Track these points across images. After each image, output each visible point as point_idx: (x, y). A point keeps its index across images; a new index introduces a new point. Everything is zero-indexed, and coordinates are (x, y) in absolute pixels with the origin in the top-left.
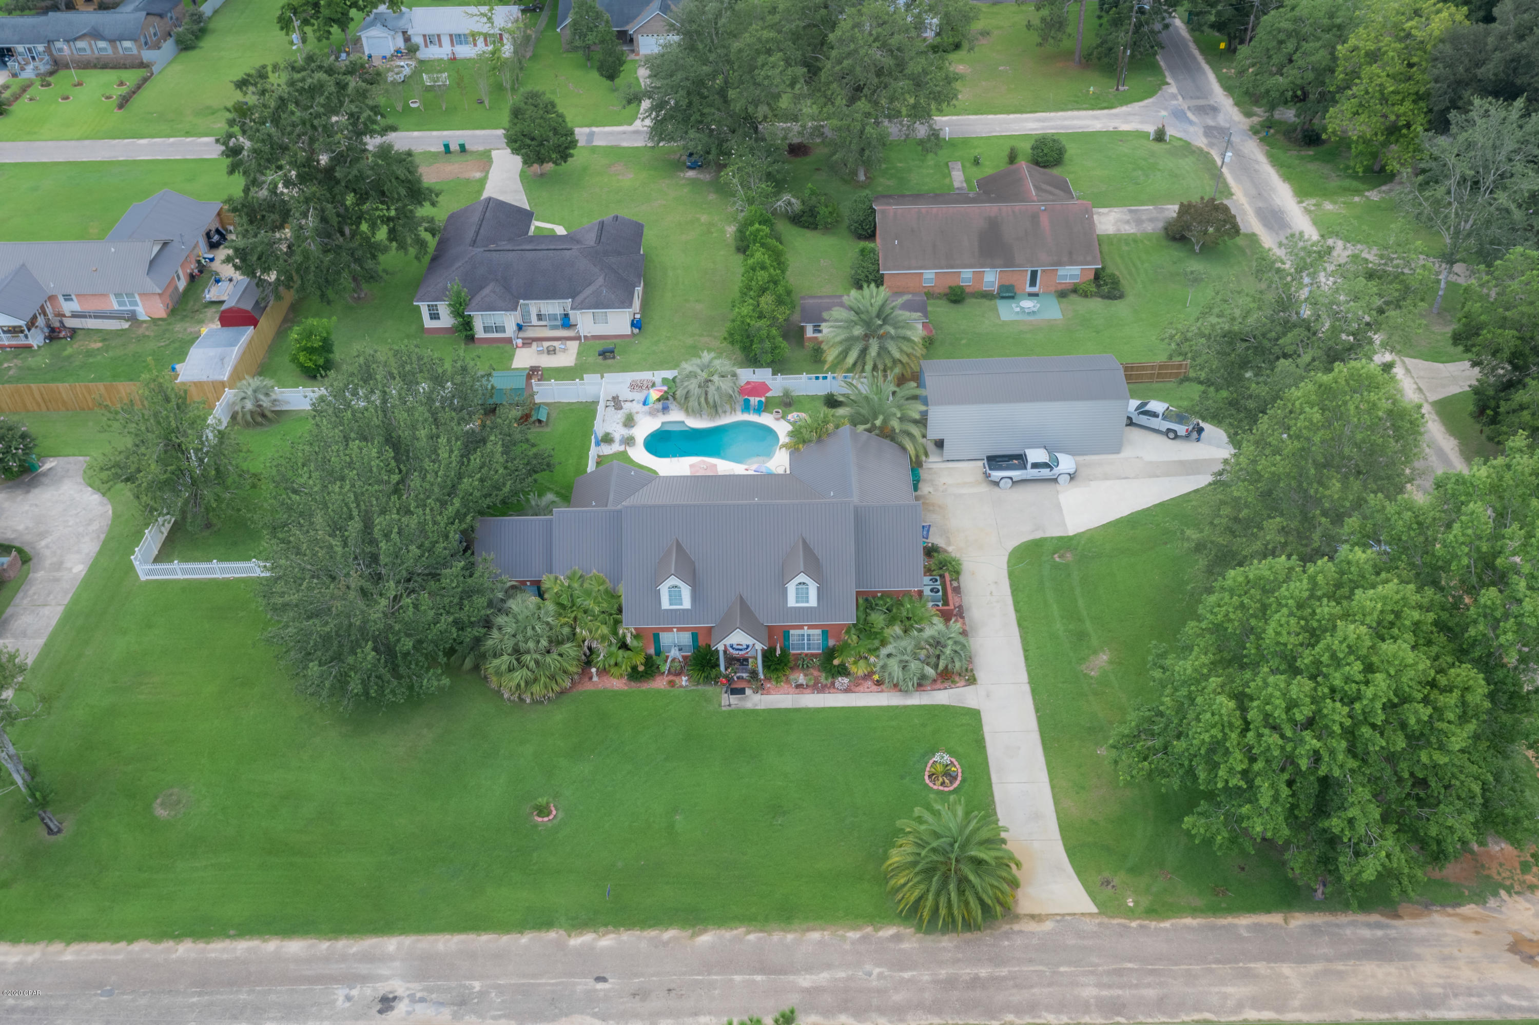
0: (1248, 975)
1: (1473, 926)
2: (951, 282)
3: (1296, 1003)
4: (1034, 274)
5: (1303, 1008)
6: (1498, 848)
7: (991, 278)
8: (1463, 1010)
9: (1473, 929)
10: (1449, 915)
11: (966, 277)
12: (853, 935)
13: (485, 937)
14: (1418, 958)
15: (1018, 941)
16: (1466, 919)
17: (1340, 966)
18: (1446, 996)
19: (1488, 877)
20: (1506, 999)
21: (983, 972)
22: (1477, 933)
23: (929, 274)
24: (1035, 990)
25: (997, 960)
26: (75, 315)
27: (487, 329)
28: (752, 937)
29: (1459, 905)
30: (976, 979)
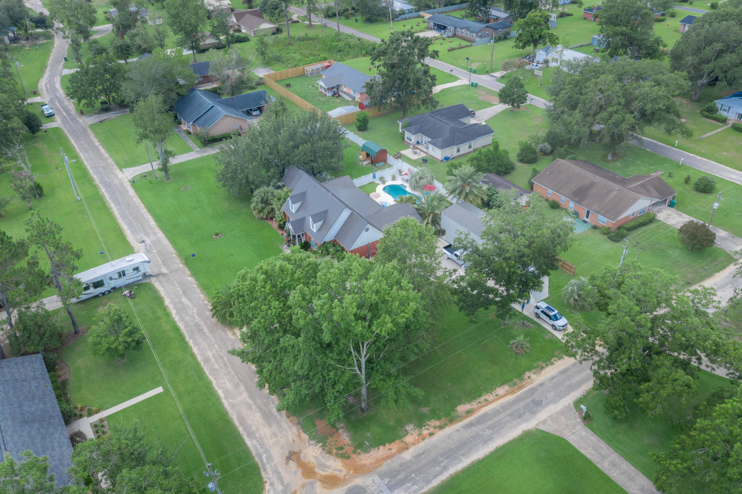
0: (237, 386)
1: (296, 439)
2: (556, 199)
3: (231, 401)
4: (588, 212)
5: (230, 404)
6: (345, 438)
7: (572, 205)
8: (252, 445)
9: (295, 439)
10: (298, 431)
11: (562, 199)
12: (206, 302)
13: (171, 246)
14: (270, 427)
15: (222, 333)
16: (299, 436)
17: (254, 407)
18: (256, 438)
19: (327, 439)
20: (264, 456)
21: (206, 330)
22: (294, 441)
23: (550, 191)
24: (204, 343)
25: (211, 332)
26: (345, 93)
27: (408, 138)
28: (190, 278)
29: (305, 432)
30: (202, 330)
